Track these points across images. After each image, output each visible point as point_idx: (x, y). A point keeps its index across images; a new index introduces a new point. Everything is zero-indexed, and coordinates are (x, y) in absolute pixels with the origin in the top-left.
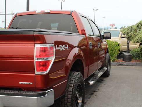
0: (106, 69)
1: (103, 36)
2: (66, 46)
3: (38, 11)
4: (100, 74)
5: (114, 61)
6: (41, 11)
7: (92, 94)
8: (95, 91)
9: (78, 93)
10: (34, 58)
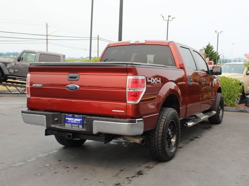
0: (214, 112)
1: (212, 71)
2: (158, 79)
3: (132, 42)
4: (204, 117)
5: (232, 105)
6: (136, 42)
7: (192, 140)
8: (197, 137)
9: (171, 131)
10: (126, 88)
